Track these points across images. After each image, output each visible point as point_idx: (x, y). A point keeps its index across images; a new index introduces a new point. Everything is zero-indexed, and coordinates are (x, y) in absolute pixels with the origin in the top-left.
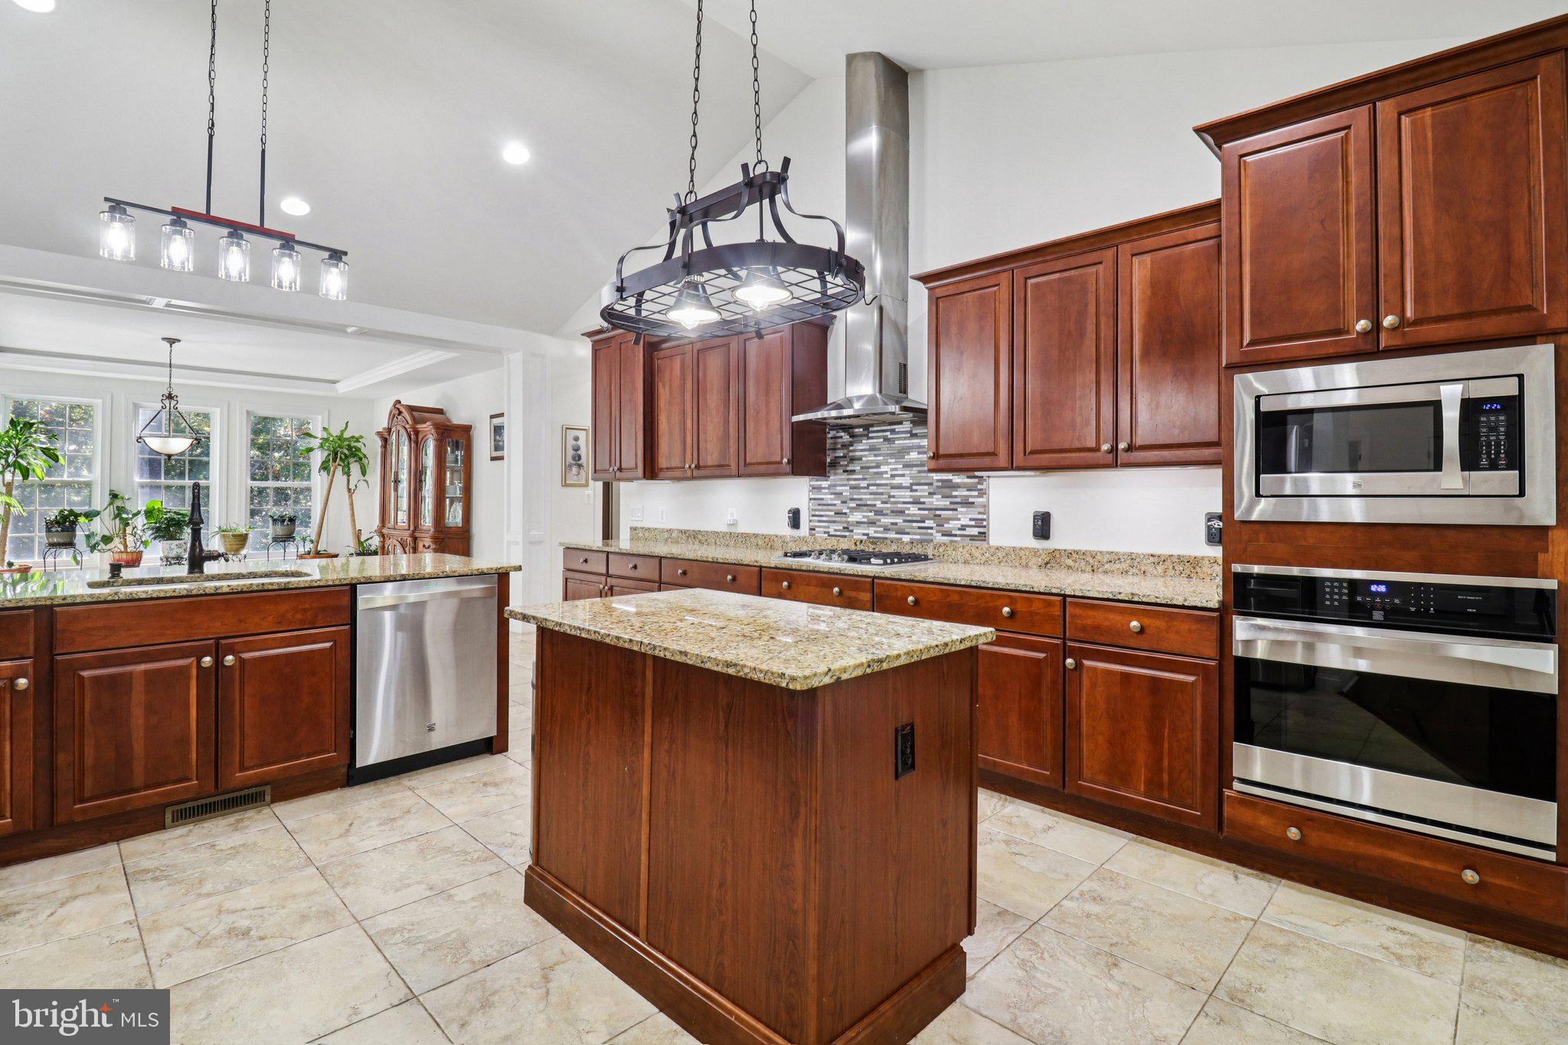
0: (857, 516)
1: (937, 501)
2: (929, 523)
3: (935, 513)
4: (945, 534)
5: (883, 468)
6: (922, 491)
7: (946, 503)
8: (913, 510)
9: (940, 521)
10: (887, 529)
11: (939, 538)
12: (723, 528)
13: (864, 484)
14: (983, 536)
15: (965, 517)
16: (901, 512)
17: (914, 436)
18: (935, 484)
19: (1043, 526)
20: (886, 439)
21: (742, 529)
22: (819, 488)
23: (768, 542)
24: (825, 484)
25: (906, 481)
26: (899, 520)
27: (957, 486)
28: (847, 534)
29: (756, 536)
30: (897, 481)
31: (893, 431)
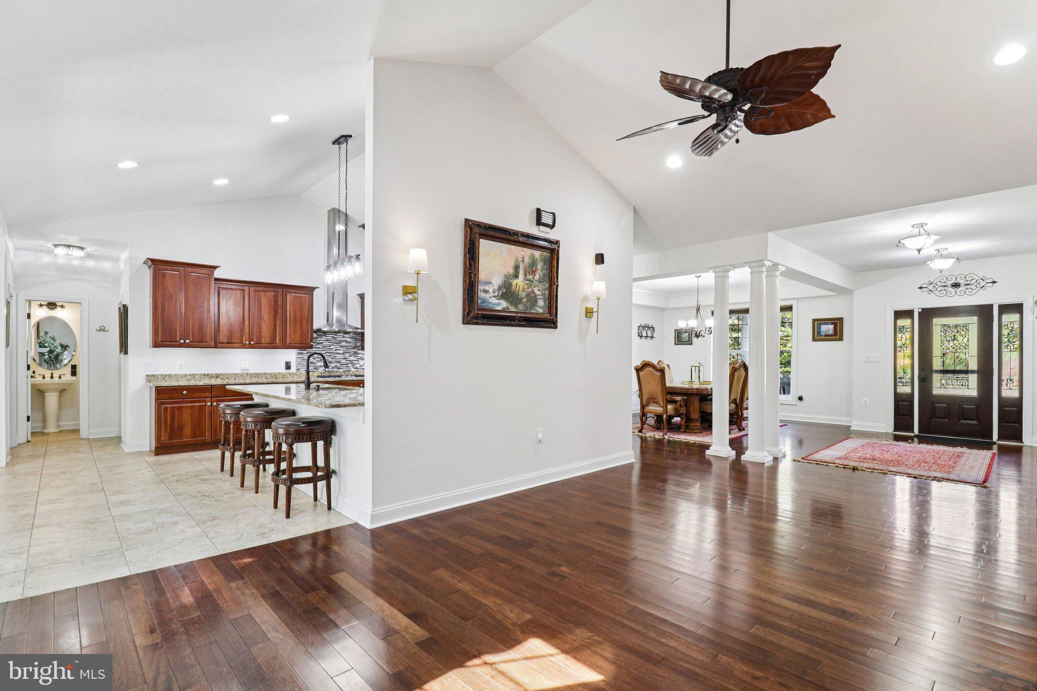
1: (352, 358)
2: (349, 365)
3: (352, 362)
5: (332, 347)
6: (347, 355)
7: (355, 359)
8: (344, 361)
9: (353, 364)
10: (333, 368)
11: (353, 369)
12: (239, 371)
15: (361, 362)
16: (339, 362)
17: (343, 337)
18: (352, 353)
20: (333, 337)
22: (302, 353)
23: (274, 376)
24: (304, 352)
25: (341, 352)
26: (338, 365)
27: (359, 354)
28: (316, 370)
29: (265, 374)
30: (338, 351)
31: (336, 335)
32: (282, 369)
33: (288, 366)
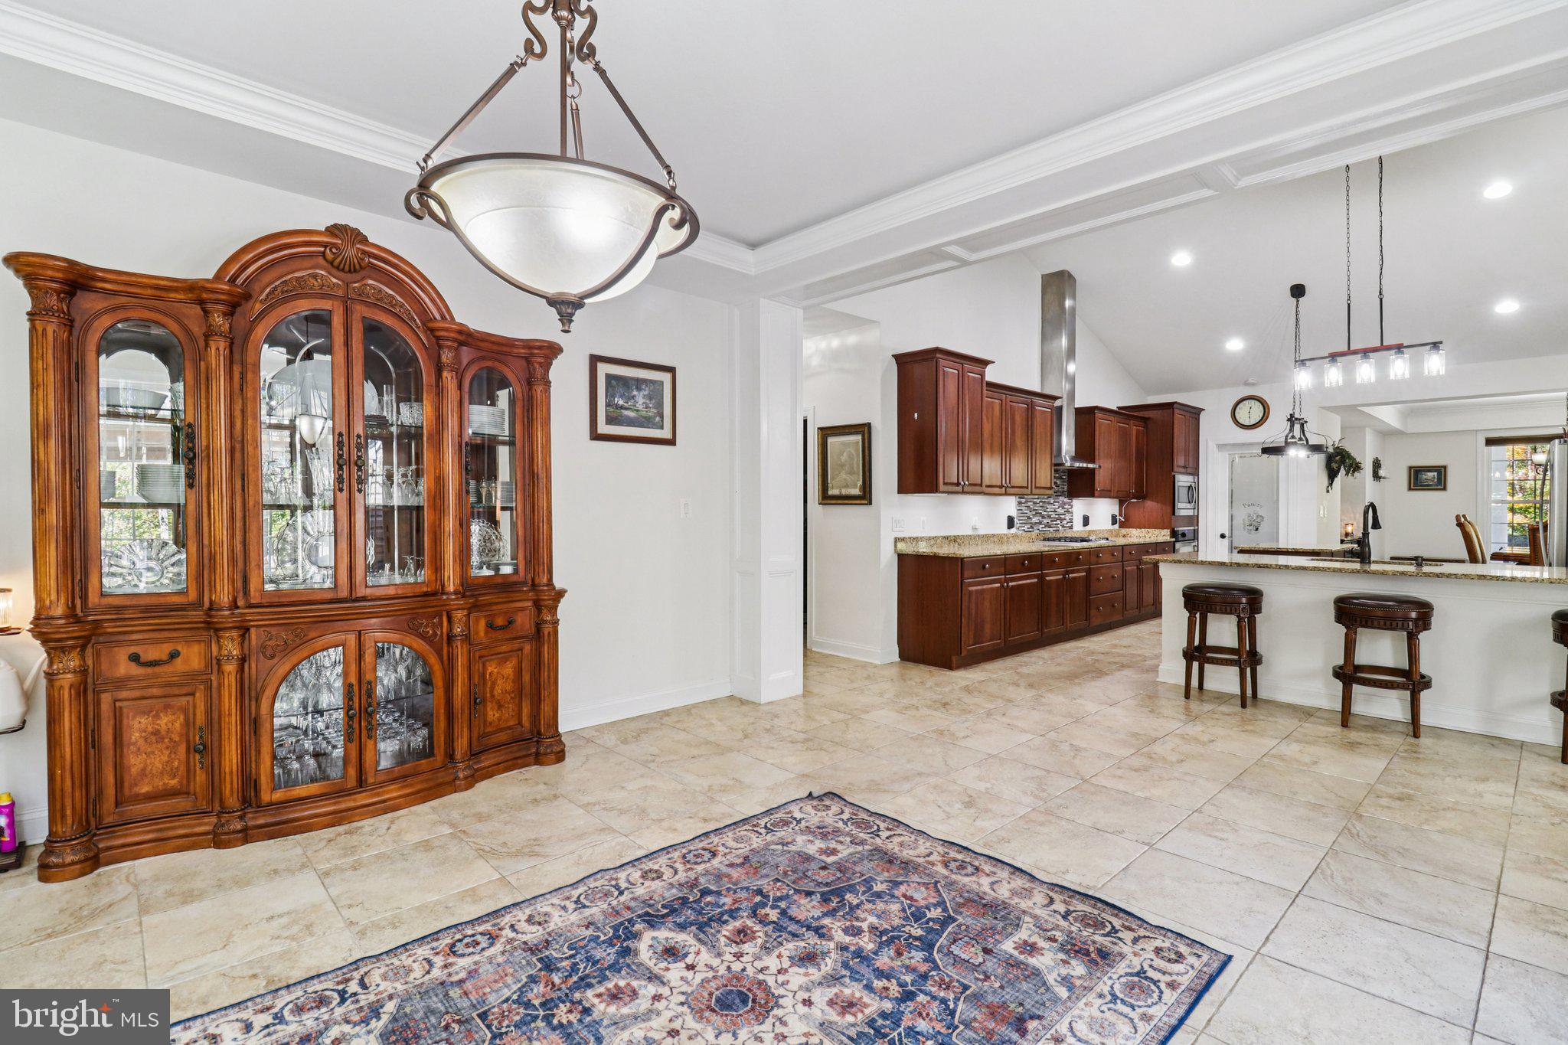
0: (1035, 520)
2: (1058, 522)
3: (1060, 517)
4: (1063, 527)
6: (1057, 506)
7: (1063, 511)
9: (1061, 521)
10: (1045, 526)
11: (1060, 529)
12: (970, 532)
13: (1038, 501)
14: (1071, 527)
15: (1068, 517)
16: (1049, 516)
18: (1060, 502)
19: (1086, 521)
21: (982, 532)
22: (1022, 503)
23: (1000, 539)
24: (1024, 501)
25: (1053, 501)
29: (993, 535)
32: (1002, 529)
33: (1011, 523)
